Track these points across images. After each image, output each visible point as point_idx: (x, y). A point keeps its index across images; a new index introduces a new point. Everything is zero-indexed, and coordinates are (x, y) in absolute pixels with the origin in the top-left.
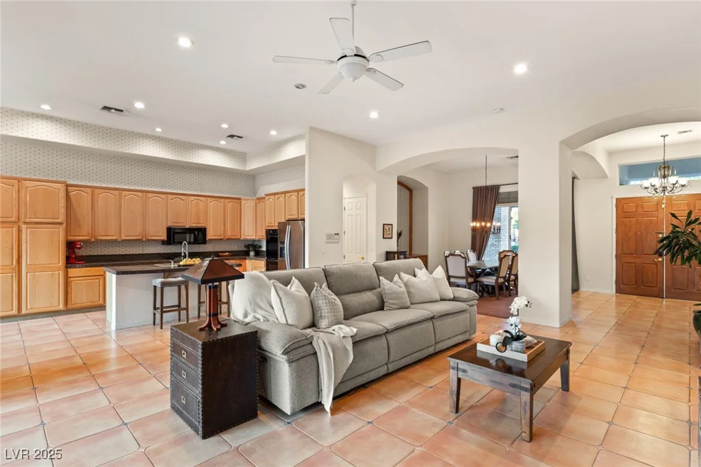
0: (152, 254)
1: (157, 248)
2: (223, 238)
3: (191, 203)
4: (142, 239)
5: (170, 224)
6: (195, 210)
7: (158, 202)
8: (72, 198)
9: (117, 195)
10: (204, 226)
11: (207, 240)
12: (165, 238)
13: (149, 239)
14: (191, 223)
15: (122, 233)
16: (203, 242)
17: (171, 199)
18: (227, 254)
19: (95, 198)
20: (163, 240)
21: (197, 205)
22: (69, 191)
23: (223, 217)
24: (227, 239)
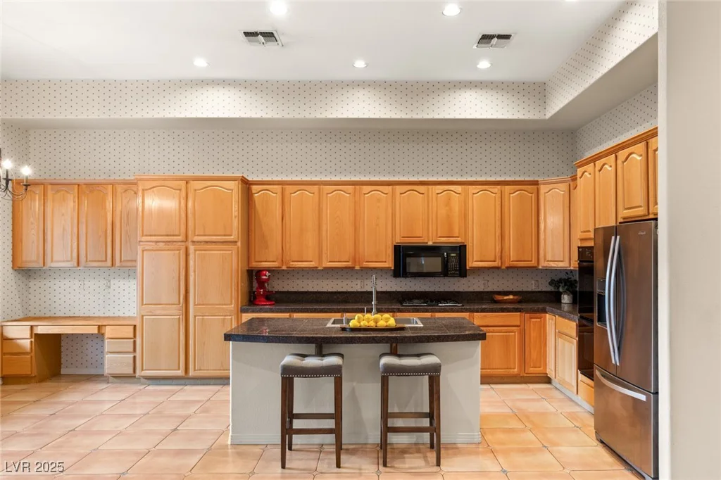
2: (500, 265)
3: (437, 198)
4: (354, 267)
5: (398, 240)
6: (443, 212)
7: (379, 200)
8: (256, 202)
9: (316, 193)
10: (460, 241)
11: (467, 268)
12: (390, 266)
13: (364, 266)
14: (437, 237)
15: (324, 256)
16: (458, 273)
17: (401, 194)
18: (511, 297)
19: (286, 200)
20: (388, 269)
21: (448, 202)
22: (254, 192)
23: (498, 223)
24: (508, 268)
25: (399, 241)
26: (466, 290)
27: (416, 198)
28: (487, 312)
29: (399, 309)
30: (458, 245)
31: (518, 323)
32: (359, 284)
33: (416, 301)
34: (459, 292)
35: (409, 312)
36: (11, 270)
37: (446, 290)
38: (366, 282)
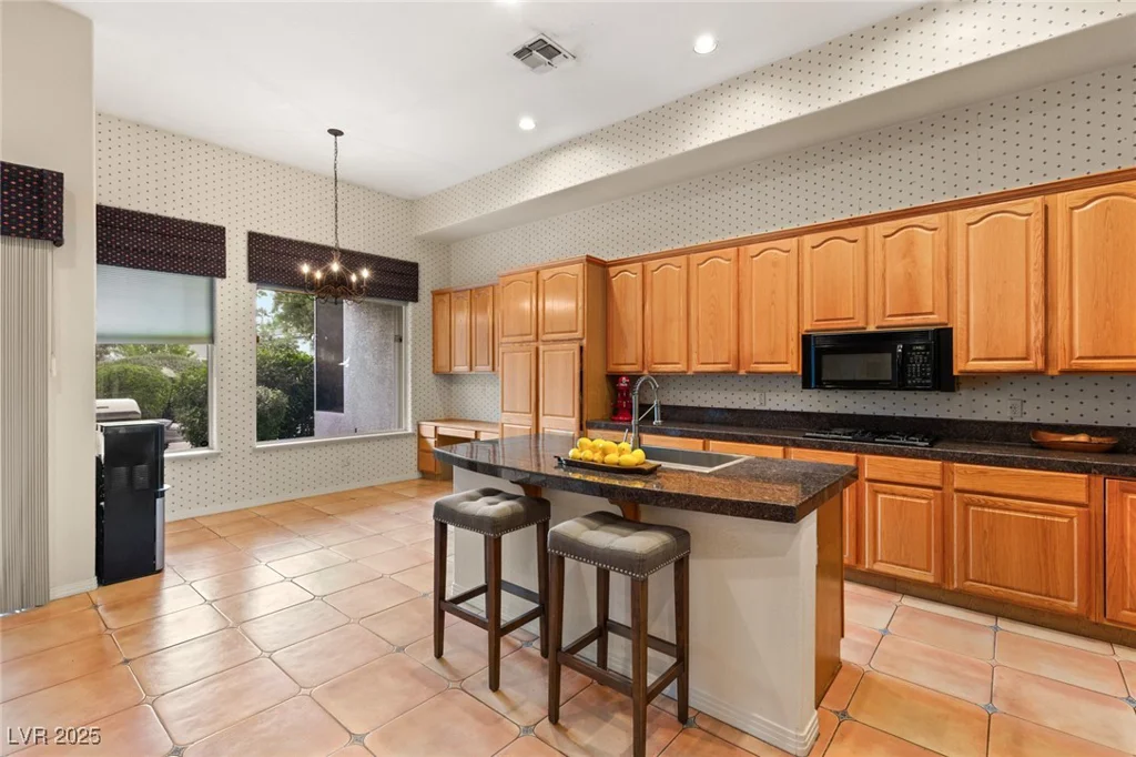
0: (785, 412)
1: (789, 396)
2: (1040, 365)
3: (884, 245)
4: (736, 372)
5: (808, 326)
6: (897, 268)
7: (775, 264)
8: (615, 289)
9: (684, 267)
10: (938, 321)
11: (955, 373)
12: (795, 369)
13: (751, 370)
14: (884, 315)
15: (694, 356)
16: (928, 381)
17: (813, 247)
18: (1082, 438)
19: (648, 280)
20: (791, 374)
21: (909, 251)
22: (612, 274)
23: (1036, 277)
24: (1064, 372)
25: (809, 328)
26: (966, 417)
27: (843, 252)
28: (989, 463)
29: (794, 441)
30: (933, 328)
31: (1082, 498)
32: (757, 399)
33: (840, 431)
34: (949, 421)
35: (813, 447)
36: (432, 375)
37: (920, 415)
38: (768, 396)
